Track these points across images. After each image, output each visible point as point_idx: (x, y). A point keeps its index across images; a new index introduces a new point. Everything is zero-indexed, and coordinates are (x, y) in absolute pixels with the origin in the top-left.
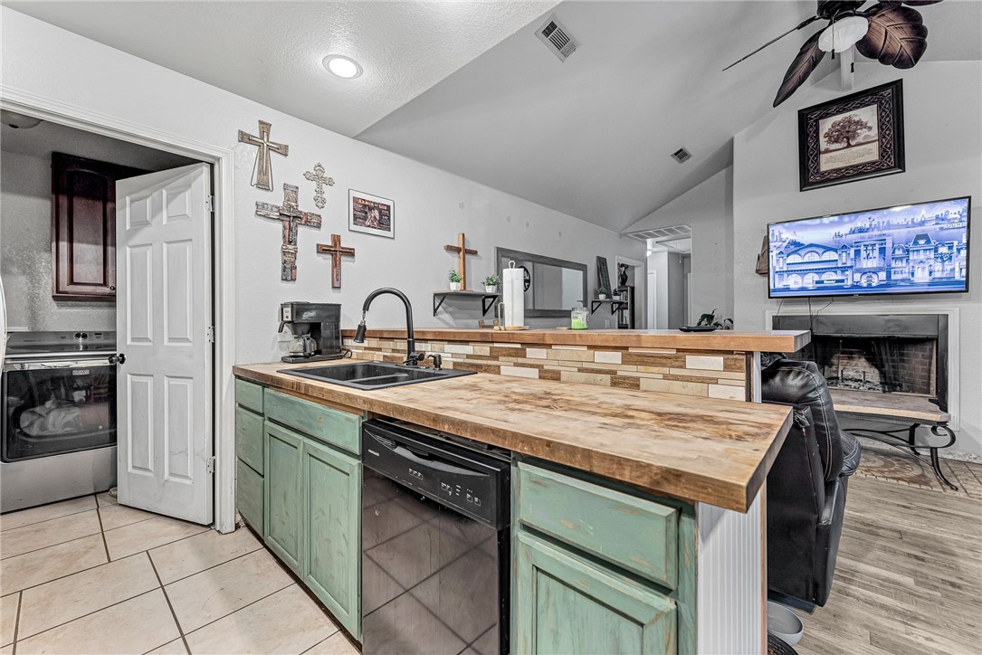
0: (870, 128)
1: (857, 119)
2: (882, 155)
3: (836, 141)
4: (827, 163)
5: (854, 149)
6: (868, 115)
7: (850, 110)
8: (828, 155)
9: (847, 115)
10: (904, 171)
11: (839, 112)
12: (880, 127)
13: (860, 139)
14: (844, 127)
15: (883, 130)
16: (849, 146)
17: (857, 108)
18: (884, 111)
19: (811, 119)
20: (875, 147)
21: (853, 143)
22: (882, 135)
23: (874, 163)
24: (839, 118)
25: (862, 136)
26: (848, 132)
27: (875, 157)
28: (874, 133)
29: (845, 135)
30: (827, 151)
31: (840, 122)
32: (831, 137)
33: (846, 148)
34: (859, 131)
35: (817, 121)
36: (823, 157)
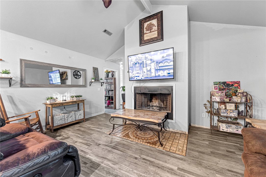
0: (155, 26)
1: (152, 23)
2: (158, 35)
3: (148, 30)
4: (146, 37)
5: (152, 33)
6: (154, 22)
7: (151, 20)
8: (146, 35)
9: (150, 22)
10: (163, 40)
11: (149, 21)
12: (158, 26)
13: (153, 30)
14: (150, 26)
15: (158, 27)
16: (151, 32)
17: (152, 20)
18: (158, 21)
19: (142, 23)
20: (156, 32)
21: (152, 31)
22: (158, 29)
23: (156, 37)
24: (148, 23)
25: (154, 29)
26: (151, 27)
27: (156, 36)
28: (156, 28)
29: (150, 28)
30: (146, 33)
31: (149, 24)
32: (147, 29)
33: (150, 33)
34: (153, 27)
35: (143, 24)
36: (145, 35)
